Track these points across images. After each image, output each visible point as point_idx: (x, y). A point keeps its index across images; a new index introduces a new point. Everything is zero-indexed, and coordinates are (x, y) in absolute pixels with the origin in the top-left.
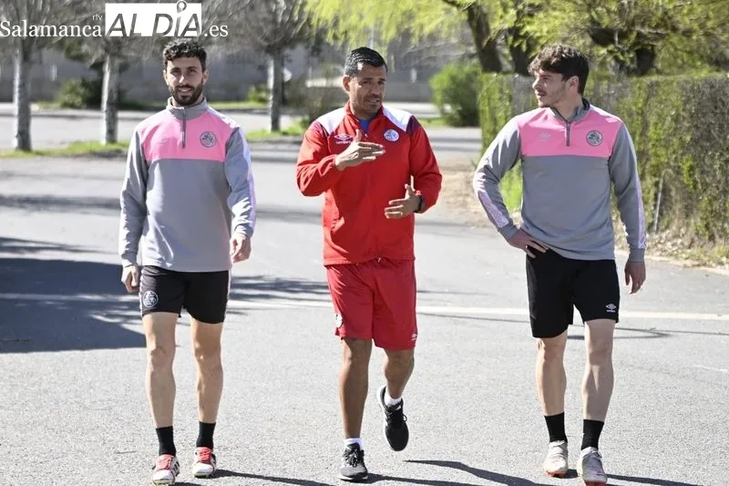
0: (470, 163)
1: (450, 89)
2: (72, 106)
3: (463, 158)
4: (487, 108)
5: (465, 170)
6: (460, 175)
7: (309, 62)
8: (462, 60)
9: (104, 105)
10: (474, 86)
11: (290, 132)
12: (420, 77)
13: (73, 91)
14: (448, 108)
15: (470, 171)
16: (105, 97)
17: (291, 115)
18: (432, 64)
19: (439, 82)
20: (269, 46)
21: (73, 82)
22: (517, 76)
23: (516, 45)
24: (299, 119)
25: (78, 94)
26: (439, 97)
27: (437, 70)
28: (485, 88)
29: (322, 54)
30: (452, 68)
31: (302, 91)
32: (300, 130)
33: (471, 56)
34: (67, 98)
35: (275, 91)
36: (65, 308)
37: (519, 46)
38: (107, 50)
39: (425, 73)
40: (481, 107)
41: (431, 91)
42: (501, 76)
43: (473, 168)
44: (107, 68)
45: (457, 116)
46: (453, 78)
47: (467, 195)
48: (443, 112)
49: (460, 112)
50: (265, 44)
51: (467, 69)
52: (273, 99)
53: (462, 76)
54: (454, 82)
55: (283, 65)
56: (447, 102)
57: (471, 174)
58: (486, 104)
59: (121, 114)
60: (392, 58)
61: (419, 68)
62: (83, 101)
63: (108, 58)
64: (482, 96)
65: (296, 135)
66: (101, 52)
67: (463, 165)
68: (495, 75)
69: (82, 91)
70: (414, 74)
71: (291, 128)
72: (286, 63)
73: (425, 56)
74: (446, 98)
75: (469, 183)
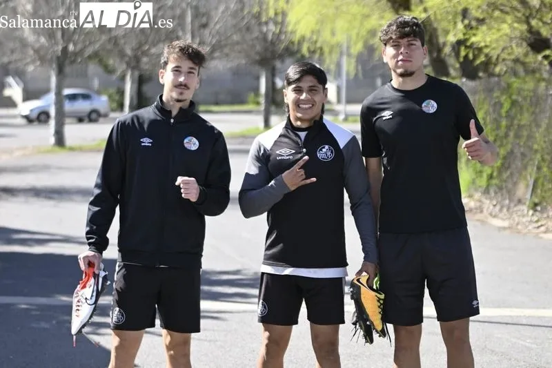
9: (127, 108)
20: (261, 60)
21: (111, 90)
22: (464, 80)
25: (114, 100)
35: (267, 95)
36: (38, 313)
38: (128, 64)
44: (128, 79)
50: (258, 58)
52: (265, 102)
55: (274, 76)
60: (360, 68)
61: (383, 76)
63: (129, 71)
66: (124, 66)
70: (379, 83)
72: (277, 73)
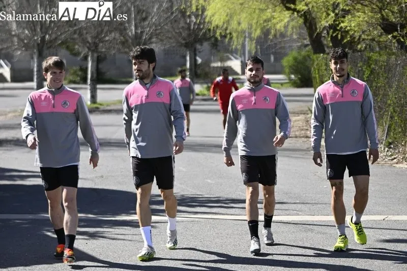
0: (307, 109)
1: (294, 65)
2: (75, 82)
3: (302, 106)
4: (317, 76)
5: (304, 114)
6: (302, 117)
7: (211, 53)
8: (300, 48)
9: (89, 81)
10: (308, 63)
11: (200, 93)
12: (276, 59)
13: (75, 73)
14: (293, 76)
15: (308, 114)
16: (89, 76)
17: (201, 83)
18: (283, 51)
19: (287, 61)
20: (186, 43)
21: (75, 68)
23: (334, 35)
24: (205, 86)
25: (78, 75)
26: (287, 70)
27: (286, 55)
28: (316, 63)
29: (218, 48)
30: (294, 53)
31: (207, 69)
32: (206, 92)
33: (306, 46)
34: (71, 78)
35: (191, 69)
37: (337, 36)
38: (89, 48)
39: (279, 57)
40: (313, 75)
41: (282, 67)
42: (325, 56)
43: (309, 112)
44: (89, 59)
45: (298, 81)
46: (295, 59)
47: (307, 130)
48: (290, 79)
49: (300, 79)
50: (184, 42)
51: (303, 53)
52: (189, 75)
53: (300, 58)
54: (296, 62)
55: (195, 55)
56: (292, 73)
57: (309, 116)
58: (317, 73)
59: (98, 86)
60: (258, 47)
61: (275, 54)
62: (81, 79)
63: (90, 53)
64: (314, 68)
65: (204, 95)
66: (86, 50)
67: (303, 111)
68: (322, 55)
69: (80, 73)
70: (272, 58)
71: (201, 91)
72: (197, 53)
73: (278, 47)
74: (292, 70)
75: (307, 121)
